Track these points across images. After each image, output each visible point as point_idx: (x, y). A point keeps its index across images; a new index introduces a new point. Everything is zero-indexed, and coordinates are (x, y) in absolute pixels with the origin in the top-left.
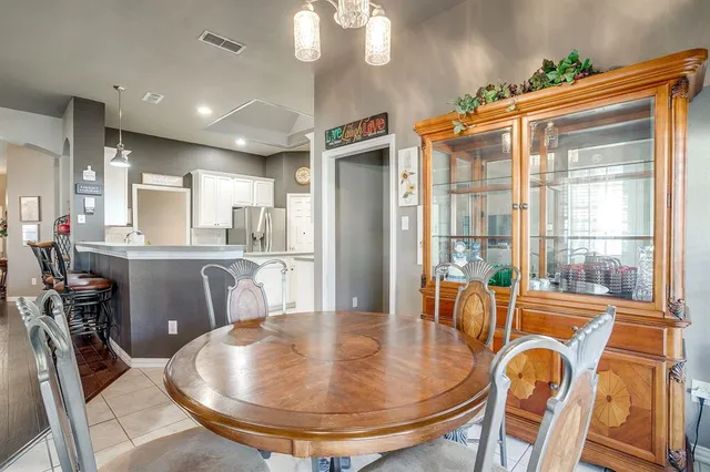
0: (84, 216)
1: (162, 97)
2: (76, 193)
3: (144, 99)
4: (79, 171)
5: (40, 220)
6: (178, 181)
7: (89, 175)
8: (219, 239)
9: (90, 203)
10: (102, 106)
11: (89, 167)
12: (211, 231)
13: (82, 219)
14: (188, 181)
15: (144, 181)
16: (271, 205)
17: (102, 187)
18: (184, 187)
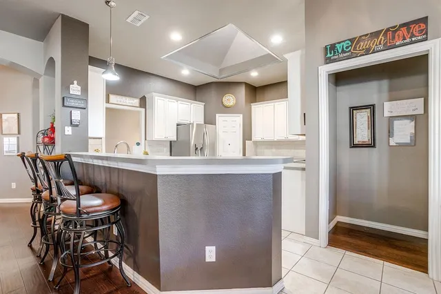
0: (70, 128)
1: (147, 17)
2: (64, 105)
3: (129, 20)
4: (66, 86)
5: (19, 133)
6: (136, 102)
7: (75, 89)
8: (165, 149)
9: (76, 115)
10: (86, 26)
11: (75, 82)
12: (159, 143)
13: (69, 130)
14: (143, 102)
15: (111, 101)
16: (203, 123)
17: (86, 101)
18: (141, 107)
